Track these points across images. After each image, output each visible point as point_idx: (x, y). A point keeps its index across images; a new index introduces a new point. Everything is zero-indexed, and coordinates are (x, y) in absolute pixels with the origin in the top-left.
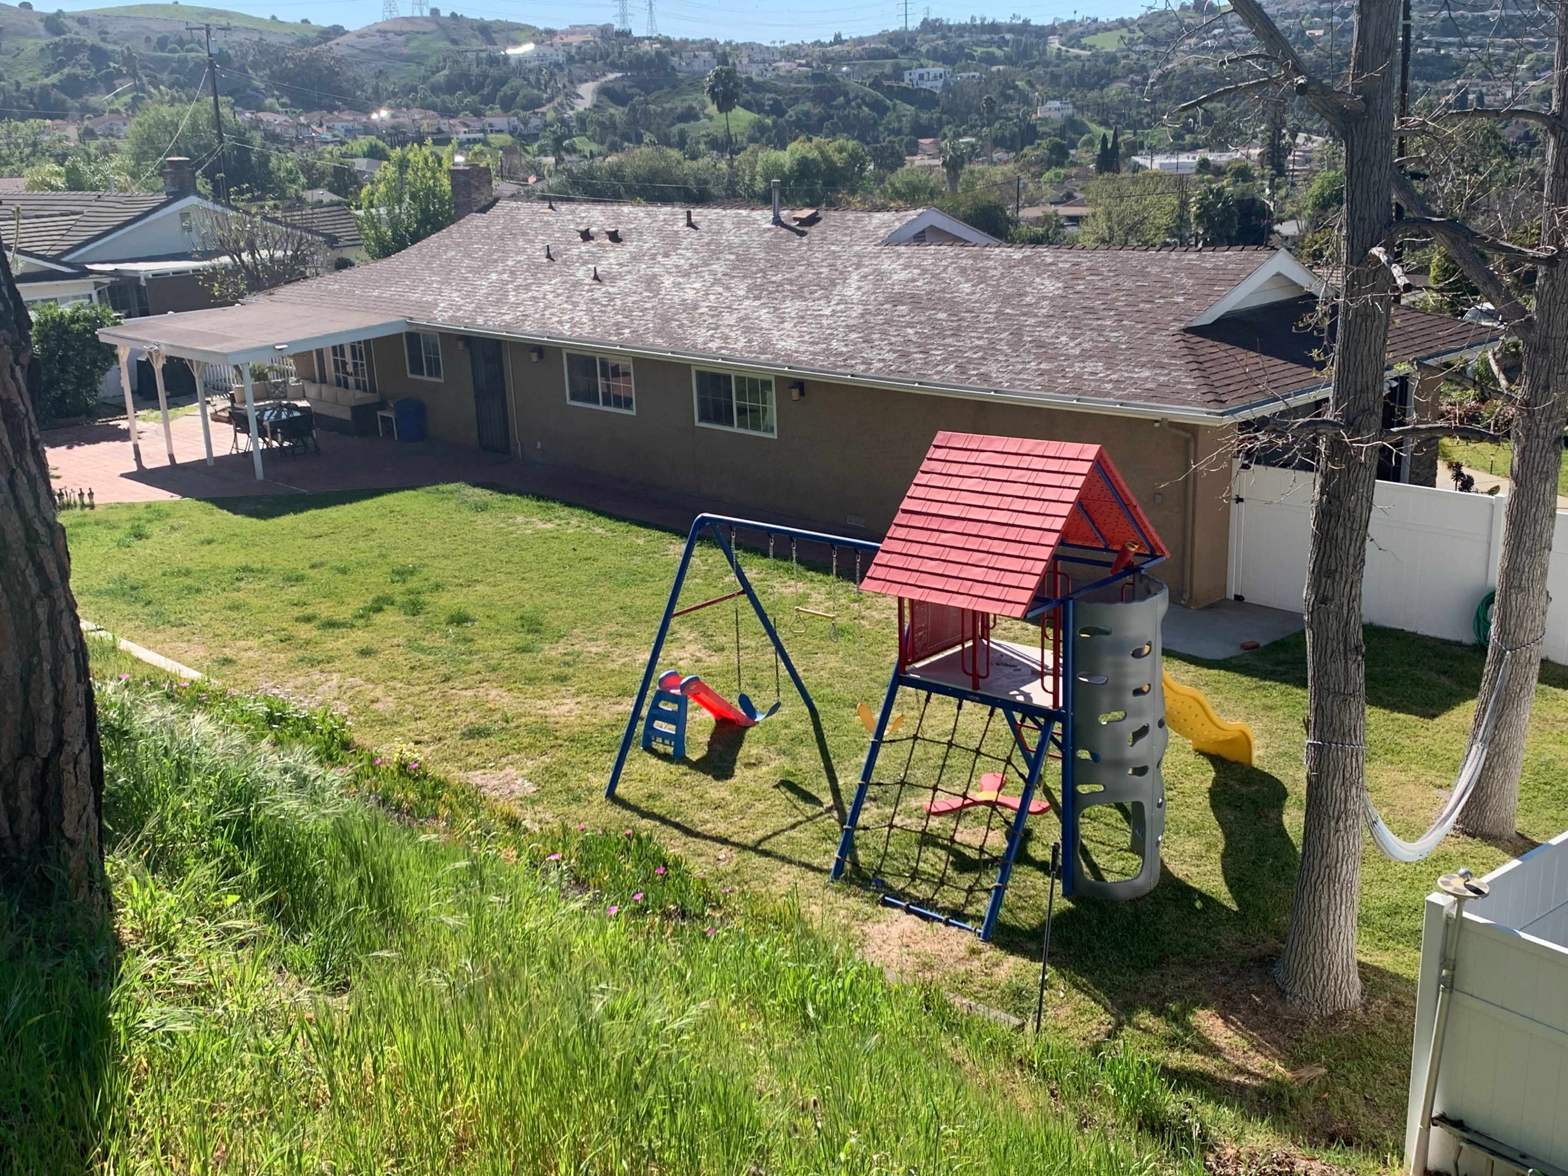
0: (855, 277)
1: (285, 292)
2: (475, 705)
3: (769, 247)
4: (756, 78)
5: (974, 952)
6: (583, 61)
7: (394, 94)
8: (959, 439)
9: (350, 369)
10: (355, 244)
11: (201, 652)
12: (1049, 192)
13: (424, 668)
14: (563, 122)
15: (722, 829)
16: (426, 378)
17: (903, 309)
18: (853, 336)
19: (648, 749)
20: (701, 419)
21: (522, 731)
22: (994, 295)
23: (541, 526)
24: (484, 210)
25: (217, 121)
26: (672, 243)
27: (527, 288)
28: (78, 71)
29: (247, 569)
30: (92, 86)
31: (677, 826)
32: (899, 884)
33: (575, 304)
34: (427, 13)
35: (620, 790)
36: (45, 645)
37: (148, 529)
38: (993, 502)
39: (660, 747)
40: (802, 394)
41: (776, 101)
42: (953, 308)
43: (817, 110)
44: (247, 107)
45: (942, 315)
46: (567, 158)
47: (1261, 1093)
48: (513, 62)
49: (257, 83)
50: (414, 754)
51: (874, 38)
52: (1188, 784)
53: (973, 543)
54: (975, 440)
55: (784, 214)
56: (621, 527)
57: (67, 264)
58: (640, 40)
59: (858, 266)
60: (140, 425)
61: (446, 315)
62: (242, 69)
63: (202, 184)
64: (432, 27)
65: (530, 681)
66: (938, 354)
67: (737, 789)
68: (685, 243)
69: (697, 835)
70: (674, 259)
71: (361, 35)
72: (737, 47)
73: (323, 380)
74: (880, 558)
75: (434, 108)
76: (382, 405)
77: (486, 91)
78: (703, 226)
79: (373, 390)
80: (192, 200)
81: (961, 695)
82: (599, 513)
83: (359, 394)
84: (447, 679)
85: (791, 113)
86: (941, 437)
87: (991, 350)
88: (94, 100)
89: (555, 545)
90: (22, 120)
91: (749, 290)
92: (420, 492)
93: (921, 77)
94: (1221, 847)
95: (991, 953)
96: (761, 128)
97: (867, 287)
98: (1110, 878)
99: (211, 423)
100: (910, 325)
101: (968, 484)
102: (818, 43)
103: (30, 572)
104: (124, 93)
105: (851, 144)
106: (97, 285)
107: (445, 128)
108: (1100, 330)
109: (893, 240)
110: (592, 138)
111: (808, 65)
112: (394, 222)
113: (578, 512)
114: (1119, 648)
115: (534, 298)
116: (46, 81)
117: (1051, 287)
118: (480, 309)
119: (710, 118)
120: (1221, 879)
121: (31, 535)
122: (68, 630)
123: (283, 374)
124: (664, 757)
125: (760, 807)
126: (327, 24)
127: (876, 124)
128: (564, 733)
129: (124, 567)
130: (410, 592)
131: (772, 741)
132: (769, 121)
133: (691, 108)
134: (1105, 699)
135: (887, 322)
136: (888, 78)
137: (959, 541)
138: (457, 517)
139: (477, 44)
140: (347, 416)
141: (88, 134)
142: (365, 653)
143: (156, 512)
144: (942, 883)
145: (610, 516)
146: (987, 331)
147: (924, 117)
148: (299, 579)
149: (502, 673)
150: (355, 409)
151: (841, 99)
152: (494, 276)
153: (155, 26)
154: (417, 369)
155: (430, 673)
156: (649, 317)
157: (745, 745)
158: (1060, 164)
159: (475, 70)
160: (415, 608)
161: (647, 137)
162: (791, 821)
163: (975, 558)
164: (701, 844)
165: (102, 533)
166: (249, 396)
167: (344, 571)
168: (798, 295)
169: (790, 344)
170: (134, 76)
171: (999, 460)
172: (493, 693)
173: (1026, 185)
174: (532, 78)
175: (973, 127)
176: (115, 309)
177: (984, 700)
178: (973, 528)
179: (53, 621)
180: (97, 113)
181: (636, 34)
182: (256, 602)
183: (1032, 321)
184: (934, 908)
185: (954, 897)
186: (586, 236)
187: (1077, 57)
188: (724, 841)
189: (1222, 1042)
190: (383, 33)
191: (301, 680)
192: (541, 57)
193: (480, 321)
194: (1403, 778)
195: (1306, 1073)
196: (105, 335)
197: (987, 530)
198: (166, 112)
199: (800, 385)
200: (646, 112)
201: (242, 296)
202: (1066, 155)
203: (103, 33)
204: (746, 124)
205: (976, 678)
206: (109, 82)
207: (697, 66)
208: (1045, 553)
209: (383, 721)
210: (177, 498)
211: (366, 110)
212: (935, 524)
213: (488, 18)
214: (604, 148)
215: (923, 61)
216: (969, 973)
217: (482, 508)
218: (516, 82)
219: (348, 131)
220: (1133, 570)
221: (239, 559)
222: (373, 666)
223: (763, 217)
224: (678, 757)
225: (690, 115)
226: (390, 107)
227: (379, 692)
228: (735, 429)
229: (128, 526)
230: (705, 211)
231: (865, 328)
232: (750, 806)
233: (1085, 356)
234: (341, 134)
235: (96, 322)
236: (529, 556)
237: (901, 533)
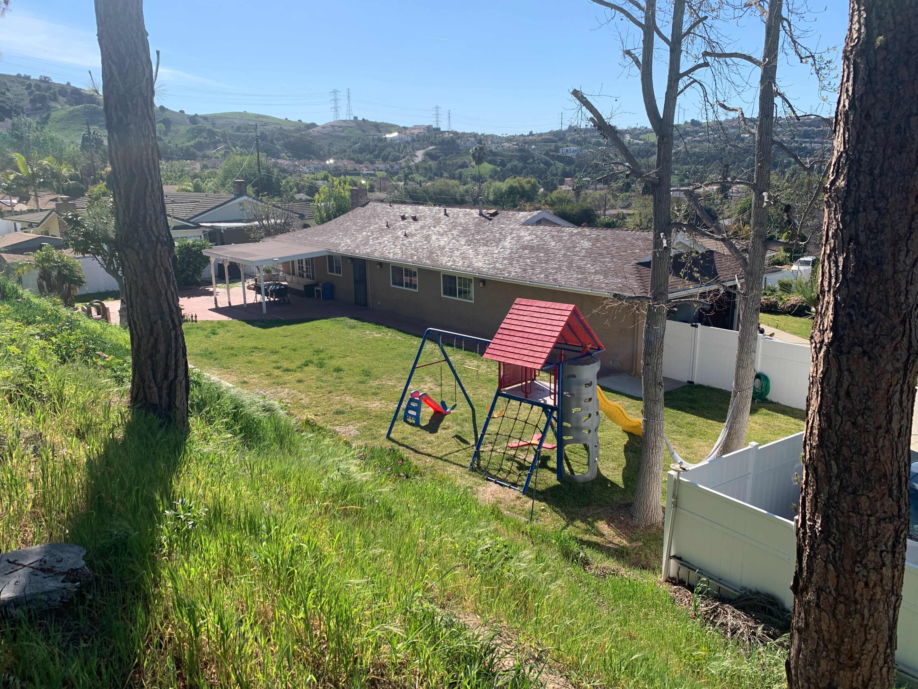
0: (509, 238)
1: (280, 237)
2: (340, 402)
3: (477, 225)
4: (494, 150)
5: (518, 498)
6: (419, 141)
7: (337, 153)
8: (524, 301)
9: (305, 269)
10: (311, 218)
11: (235, 379)
12: (620, 203)
13: (322, 388)
14: (409, 168)
15: (429, 451)
16: (335, 274)
17: (527, 251)
18: (505, 262)
19: (406, 421)
20: (444, 294)
21: (357, 413)
22: (564, 247)
23: (376, 335)
24: (363, 206)
25: (259, 163)
26: (437, 222)
27: (378, 238)
28: (202, 140)
29: (256, 348)
30: (208, 146)
31: (412, 449)
32: (494, 473)
33: (396, 246)
34: (352, 119)
35: (392, 435)
36: (173, 345)
37: (218, 331)
38: (534, 325)
39: (410, 421)
40: (484, 284)
41: (502, 160)
42: (547, 252)
43: (520, 165)
44: (273, 157)
45: (542, 255)
46: (410, 183)
47: (616, 550)
48: (388, 141)
49: (278, 147)
50: (311, 416)
51: (546, 133)
52: (616, 443)
53: (525, 341)
54: (530, 302)
55: (484, 211)
56: (408, 337)
57: (192, 223)
58: (444, 132)
59: (511, 234)
60: (218, 290)
61: (344, 249)
62: (272, 142)
63: (250, 190)
64: (355, 124)
65: (363, 394)
66: (538, 270)
67: (438, 437)
68: (443, 222)
69: (420, 453)
70: (438, 228)
71: (323, 127)
72: (487, 136)
73: (294, 274)
74: (491, 346)
75: (353, 159)
76: (317, 285)
77: (376, 153)
78: (451, 215)
79: (313, 279)
80: (245, 198)
81: (521, 400)
82: (400, 331)
83: (308, 280)
84: (330, 392)
85: (509, 165)
86: (517, 300)
87: (559, 269)
88: (208, 152)
89: (380, 343)
90: (178, 160)
91: (466, 242)
92: (329, 320)
93: (567, 151)
94: (624, 466)
95: (525, 498)
96: (496, 172)
97: (514, 242)
98: (576, 474)
99: (246, 289)
100: (529, 258)
101: (526, 318)
102: (522, 135)
103: (170, 321)
104: (221, 149)
105: (533, 180)
106: (204, 231)
107: (358, 168)
108: (603, 263)
109: (527, 223)
110: (421, 174)
111: (517, 145)
112: (327, 210)
113: (391, 330)
114: (579, 384)
115: (380, 243)
116: (189, 144)
117: (587, 244)
118: (358, 246)
119: (473, 167)
120: (621, 477)
121: (171, 311)
122: (180, 341)
123: (278, 271)
124: (411, 424)
125: (446, 444)
126: (309, 122)
127: (546, 172)
128: (374, 414)
129: (207, 345)
130: (320, 359)
131: (455, 420)
132: (499, 169)
133: (465, 162)
134: (574, 403)
135: (520, 257)
136: (552, 151)
137: (520, 340)
138: (343, 331)
139: (373, 132)
140: (302, 288)
141: (205, 167)
142: (299, 381)
143: (221, 324)
144: (510, 473)
145: (404, 332)
146: (559, 261)
147: (568, 168)
148: (277, 352)
149: (352, 391)
150: (306, 286)
151: (531, 160)
152: (365, 233)
153: (236, 121)
154: (331, 270)
155: (324, 390)
156: (425, 252)
157: (444, 421)
158: (627, 191)
159: (372, 143)
160: (321, 365)
161: (445, 174)
162: (457, 449)
163: (526, 346)
164: (420, 456)
165: (199, 332)
166: (262, 279)
167: (295, 350)
168: (485, 245)
169: (480, 264)
170: (226, 142)
171: (538, 309)
172: (348, 398)
173: (609, 200)
174: (396, 148)
175: (589, 173)
176: (210, 242)
177: (529, 402)
178: (526, 335)
179: (176, 338)
180: (209, 157)
181: (442, 129)
182: (258, 361)
183: (577, 258)
184: (506, 482)
185: (514, 478)
186: (403, 218)
187: (637, 144)
188: (429, 455)
189: (605, 533)
190: (333, 126)
191: (273, 391)
192: (401, 139)
193: (357, 251)
194: (704, 444)
195: (634, 544)
196: (205, 253)
197: (531, 336)
198: (238, 158)
199: (484, 281)
200: (445, 164)
201: (262, 238)
202: (630, 187)
203: (214, 124)
204: (488, 170)
205: (526, 393)
206: (215, 145)
207: (468, 144)
208: (551, 345)
209: (304, 407)
210: (231, 319)
211: (324, 158)
212: (512, 333)
213: (379, 121)
214: (426, 179)
215: (568, 144)
216: (515, 505)
217: (354, 327)
218: (389, 149)
219: (316, 168)
220: (588, 354)
221: (254, 344)
222: (302, 386)
223: (475, 212)
224: (417, 424)
225: (464, 166)
226: (334, 158)
227: (303, 396)
228: (457, 298)
229: (210, 330)
230: (452, 209)
231: (511, 259)
232: (442, 443)
233: (596, 273)
234: (312, 169)
235: (203, 247)
236: (369, 347)
237: (500, 336)
